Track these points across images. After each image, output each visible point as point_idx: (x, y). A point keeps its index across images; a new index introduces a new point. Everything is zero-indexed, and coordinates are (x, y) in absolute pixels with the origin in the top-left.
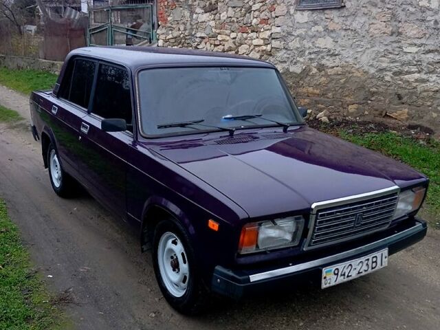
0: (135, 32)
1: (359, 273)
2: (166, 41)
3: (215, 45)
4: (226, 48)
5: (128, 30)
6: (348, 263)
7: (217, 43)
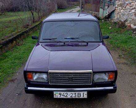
0: (110, 2)
1: (71, 97)
2: (118, 5)
3: (131, 7)
4: (133, 8)
5: (109, 2)
6: (66, 92)
7: (131, 6)
